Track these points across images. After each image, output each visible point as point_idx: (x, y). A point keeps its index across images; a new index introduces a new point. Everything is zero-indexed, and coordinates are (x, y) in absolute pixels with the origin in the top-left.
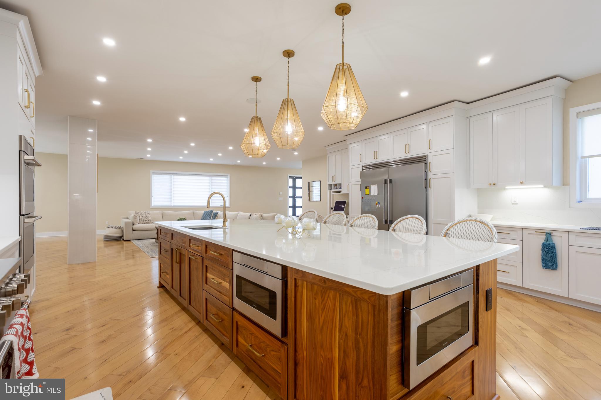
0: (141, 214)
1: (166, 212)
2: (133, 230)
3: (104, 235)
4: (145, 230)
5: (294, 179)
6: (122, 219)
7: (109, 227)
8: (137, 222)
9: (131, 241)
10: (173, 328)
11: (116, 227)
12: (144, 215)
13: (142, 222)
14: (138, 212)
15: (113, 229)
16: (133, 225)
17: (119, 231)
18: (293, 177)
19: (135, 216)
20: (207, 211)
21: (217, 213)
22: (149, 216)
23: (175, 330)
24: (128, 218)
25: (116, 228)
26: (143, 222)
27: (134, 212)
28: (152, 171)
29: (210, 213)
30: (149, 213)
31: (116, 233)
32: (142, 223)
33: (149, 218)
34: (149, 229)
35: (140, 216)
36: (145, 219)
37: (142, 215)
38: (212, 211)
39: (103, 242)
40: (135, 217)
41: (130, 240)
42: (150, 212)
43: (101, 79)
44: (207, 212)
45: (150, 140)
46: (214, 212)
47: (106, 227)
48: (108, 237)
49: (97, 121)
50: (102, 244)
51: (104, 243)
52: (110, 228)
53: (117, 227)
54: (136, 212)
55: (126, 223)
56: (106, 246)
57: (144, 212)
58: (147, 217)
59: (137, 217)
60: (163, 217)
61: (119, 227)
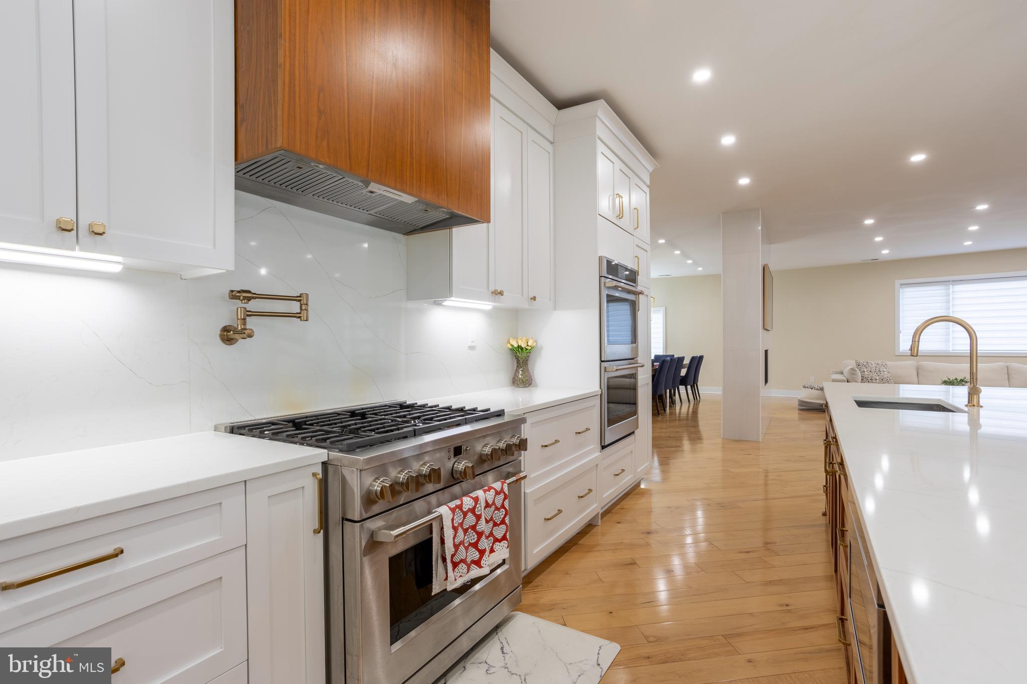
0: (867, 366)
1: (925, 363)
3: (799, 400)
6: (832, 374)
7: (805, 387)
10: (787, 605)
11: (818, 388)
12: (874, 368)
14: (861, 361)
15: (813, 390)
19: (852, 369)
22: (885, 370)
23: (789, 611)
24: (842, 373)
25: (817, 389)
26: (870, 381)
27: (854, 361)
28: (898, 282)
30: (885, 366)
31: (817, 399)
33: (886, 374)
35: (865, 370)
36: (875, 376)
39: (797, 412)
40: (852, 372)
42: (888, 363)
43: (728, 140)
45: (869, 222)
47: (802, 387)
48: (804, 404)
49: (760, 210)
50: (795, 415)
51: (799, 414)
52: (808, 388)
54: (856, 363)
56: (801, 419)
57: (873, 363)
58: (879, 373)
59: (855, 371)
60: (919, 375)
61: (821, 387)
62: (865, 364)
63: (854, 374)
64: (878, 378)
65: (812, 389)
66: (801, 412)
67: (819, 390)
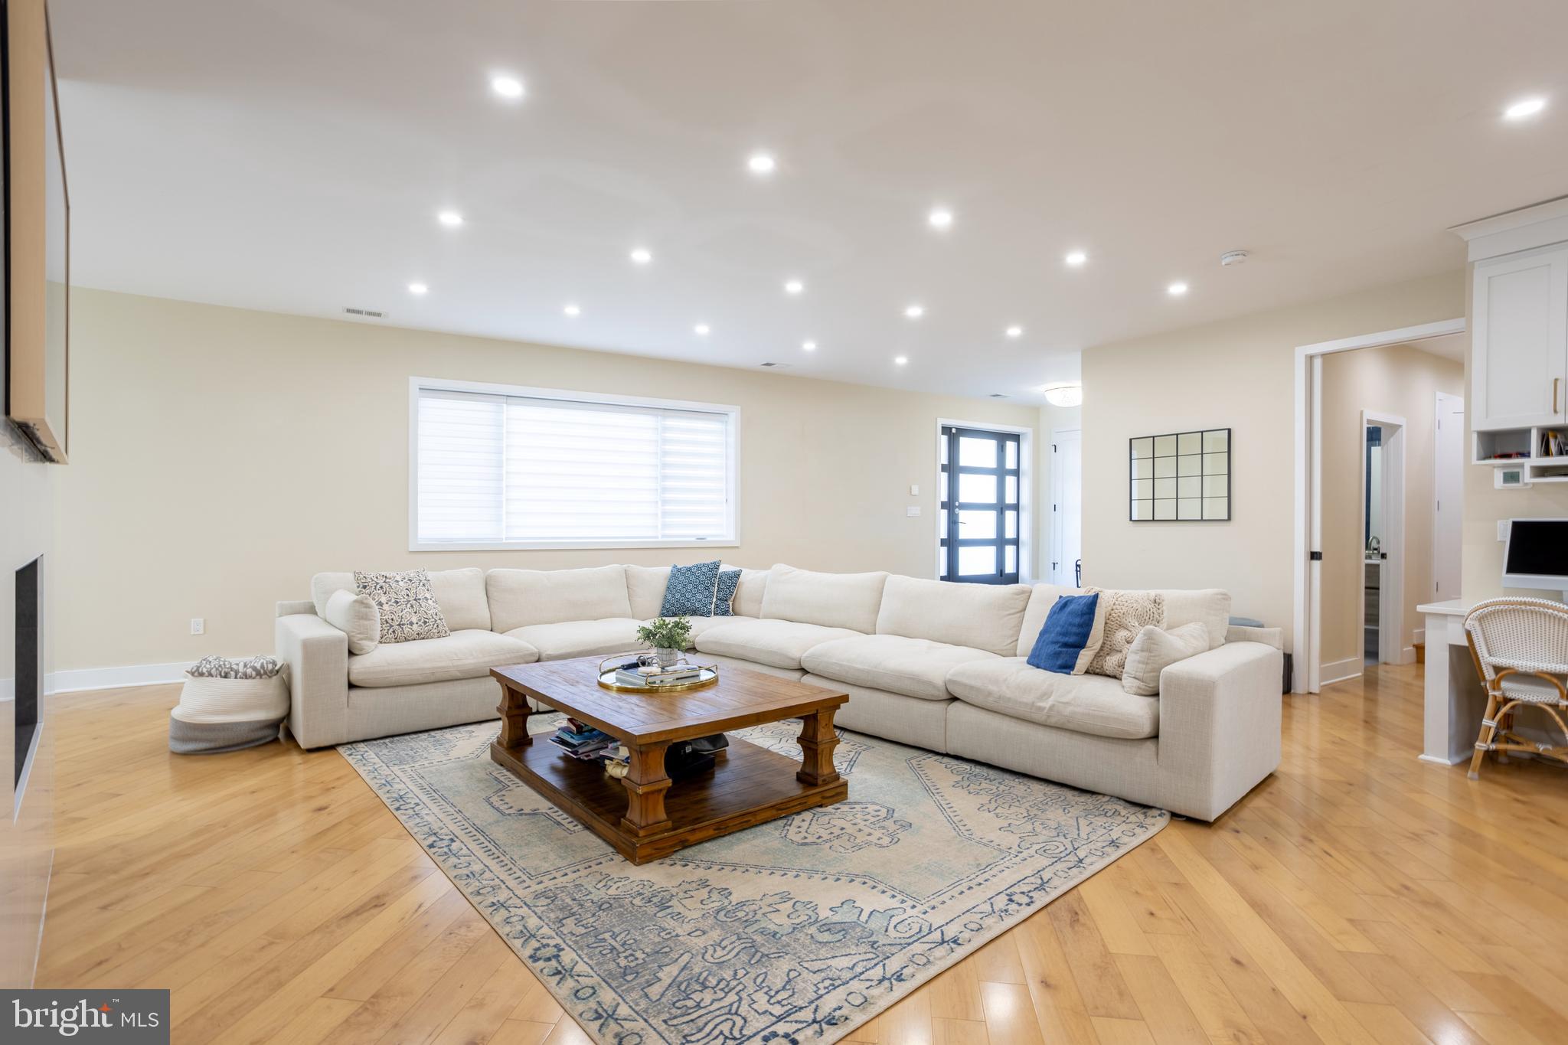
0: (386, 586)
1: (509, 574)
2: (352, 686)
3: (172, 721)
4: (421, 679)
5: (953, 435)
6: (282, 618)
7: (201, 674)
8: (372, 640)
9: (340, 750)
11: (249, 671)
12: (404, 592)
13: (395, 633)
14: (371, 575)
15: (231, 683)
16: (351, 653)
17: (269, 688)
18: (951, 429)
19: (356, 601)
20: (689, 565)
21: (737, 575)
22: (428, 596)
24: (316, 615)
25: (246, 676)
26: (398, 630)
27: (351, 576)
28: (415, 382)
29: (704, 574)
30: (425, 583)
31: (246, 709)
32: (397, 640)
33: (431, 608)
34: (439, 676)
35: (383, 599)
36: (408, 616)
37: (393, 595)
38: (716, 566)
39: (164, 766)
40: (360, 611)
41: (333, 742)
42: (430, 575)
44: (689, 569)
46: (723, 568)
48: (198, 734)
50: (158, 777)
51: (174, 771)
52: (210, 675)
53: (254, 669)
54: (358, 580)
55: (312, 650)
56: (183, 788)
57: (398, 578)
58: (416, 604)
59: (368, 606)
60: (491, 601)
61: (258, 666)
62: (381, 582)
63: (365, 617)
64: (414, 620)
65: (226, 676)
66: (182, 762)
67: (251, 677)
